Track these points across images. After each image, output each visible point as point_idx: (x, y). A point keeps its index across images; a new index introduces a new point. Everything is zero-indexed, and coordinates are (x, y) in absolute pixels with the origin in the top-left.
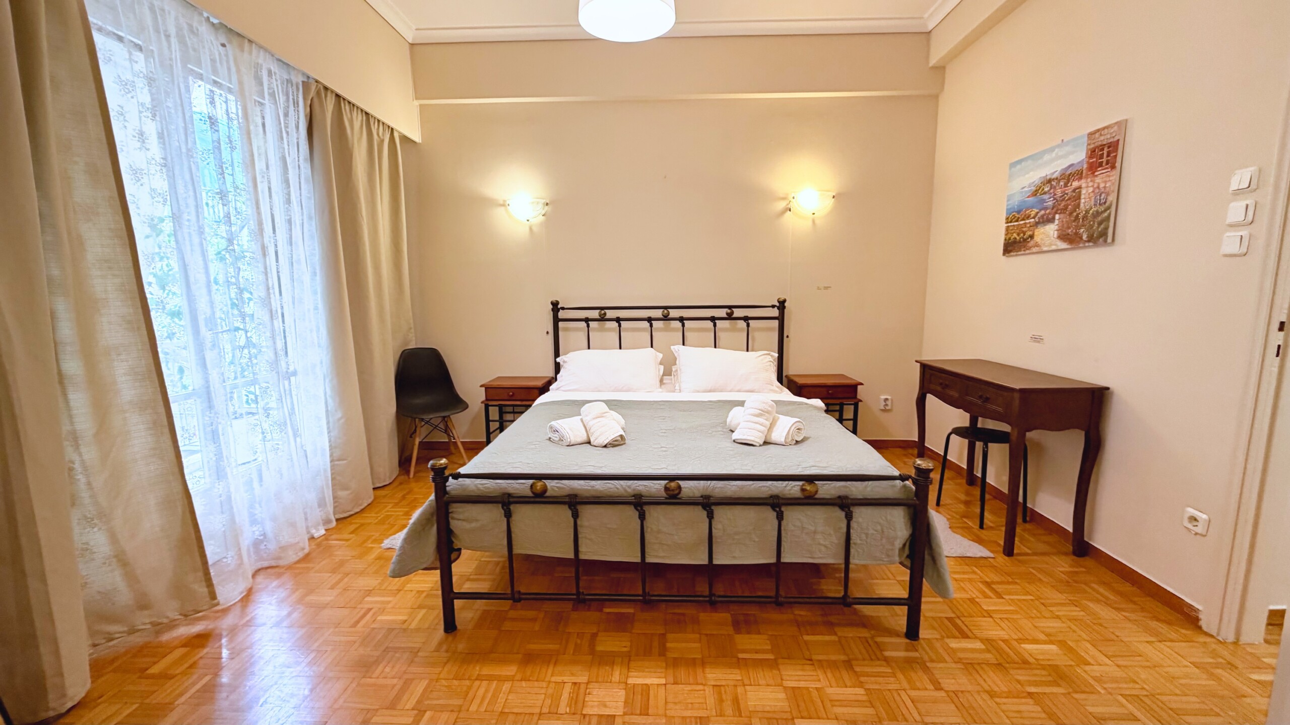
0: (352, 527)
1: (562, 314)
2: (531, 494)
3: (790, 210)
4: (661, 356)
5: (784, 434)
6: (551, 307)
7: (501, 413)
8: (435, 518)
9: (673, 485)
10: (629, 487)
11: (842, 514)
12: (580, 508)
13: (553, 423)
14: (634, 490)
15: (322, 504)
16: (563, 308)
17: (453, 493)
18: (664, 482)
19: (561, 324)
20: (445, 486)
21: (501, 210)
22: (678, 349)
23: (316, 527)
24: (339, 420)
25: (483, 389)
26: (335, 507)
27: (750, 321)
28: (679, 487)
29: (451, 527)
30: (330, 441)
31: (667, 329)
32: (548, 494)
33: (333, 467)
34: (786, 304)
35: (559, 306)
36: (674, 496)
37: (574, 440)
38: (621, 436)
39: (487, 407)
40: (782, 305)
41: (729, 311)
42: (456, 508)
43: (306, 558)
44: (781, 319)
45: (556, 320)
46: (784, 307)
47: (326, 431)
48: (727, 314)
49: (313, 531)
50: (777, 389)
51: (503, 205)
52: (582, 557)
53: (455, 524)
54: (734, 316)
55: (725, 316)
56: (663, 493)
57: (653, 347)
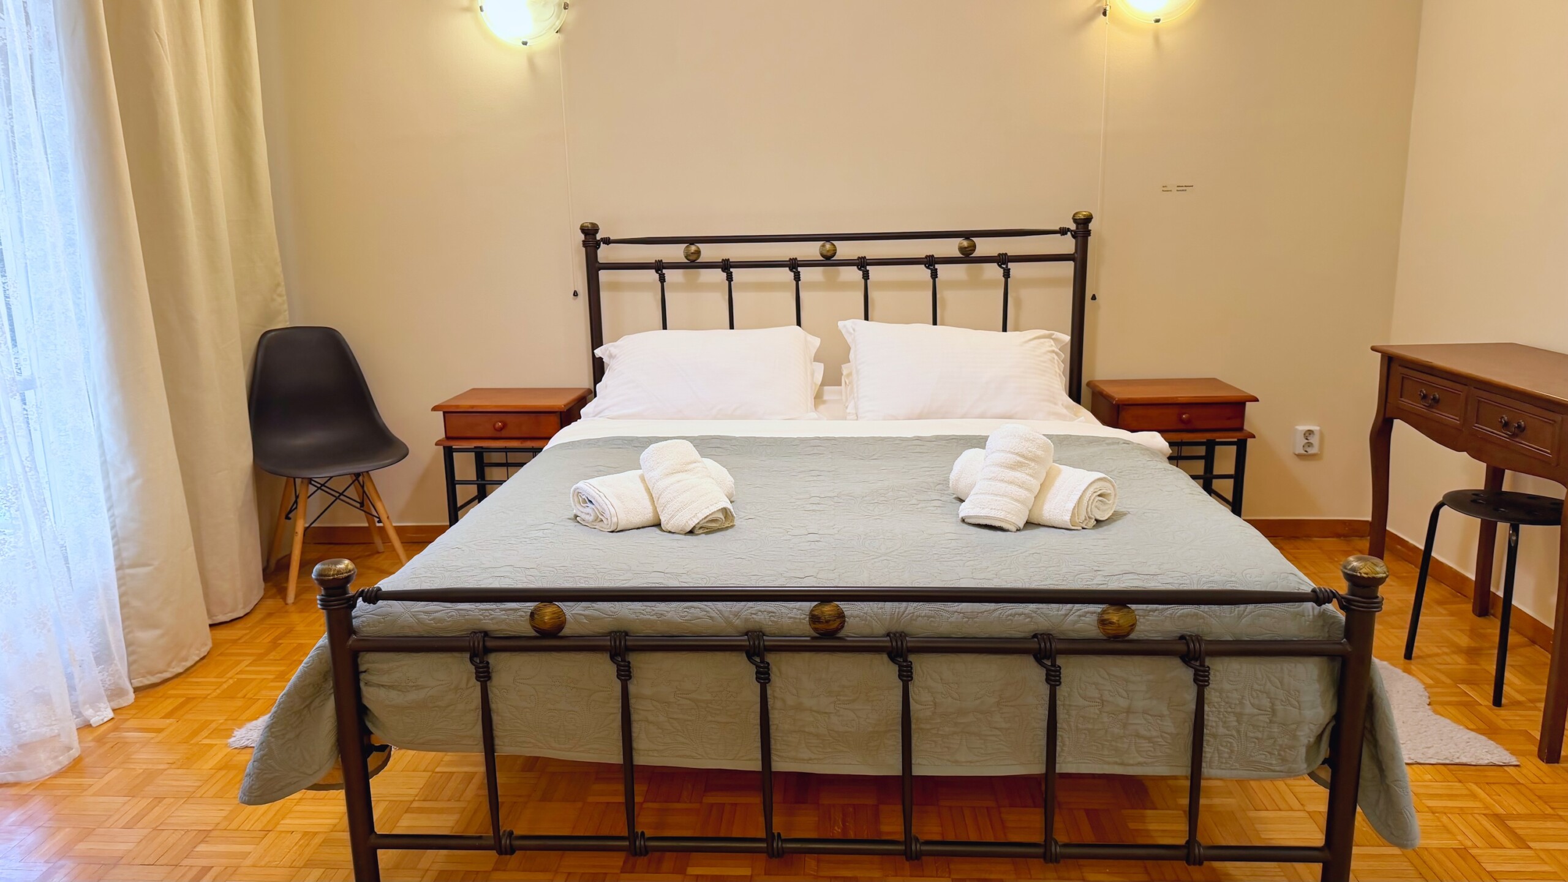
0: (169, 705)
1: (605, 254)
3: (1105, 14)
4: (816, 342)
5: (1071, 506)
6: (582, 237)
7: (481, 466)
8: (330, 684)
9: (828, 609)
10: (737, 615)
11: (1186, 674)
12: (637, 660)
13: (581, 484)
14: (747, 620)
15: (103, 657)
16: (607, 241)
17: (368, 631)
18: (808, 606)
19: (603, 275)
20: (349, 619)
21: (466, 20)
22: (854, 328)
23: (93, 703)
24: (130, 481)
25: (441, 413)
26: (130, 664)
27: (1010, 265)
28: (841, 616)
29: (366, 702)
30: (113, 527)
31: (832, 285)
32: (566, 631)
33: (121, 581)
34: (1091, 226)
35: (599, 237)
36: (831, 634)
38: (725, 510)
39: (449, 453)
40: (1082, 228)
41: (965, 243)
43: (75, 767)
44: (1080, 260)
45: (593, 268)
46: (1088, 233)
47: (103, 505)
48: (962, 249)
49: (88, 712)
50: (1064, 411)
51: (471, 9)
52: (640, 760)
53: (371, 696)
54: (975, 254)
55: (957, 254)
56: (806, 628)
57: (799, 324)
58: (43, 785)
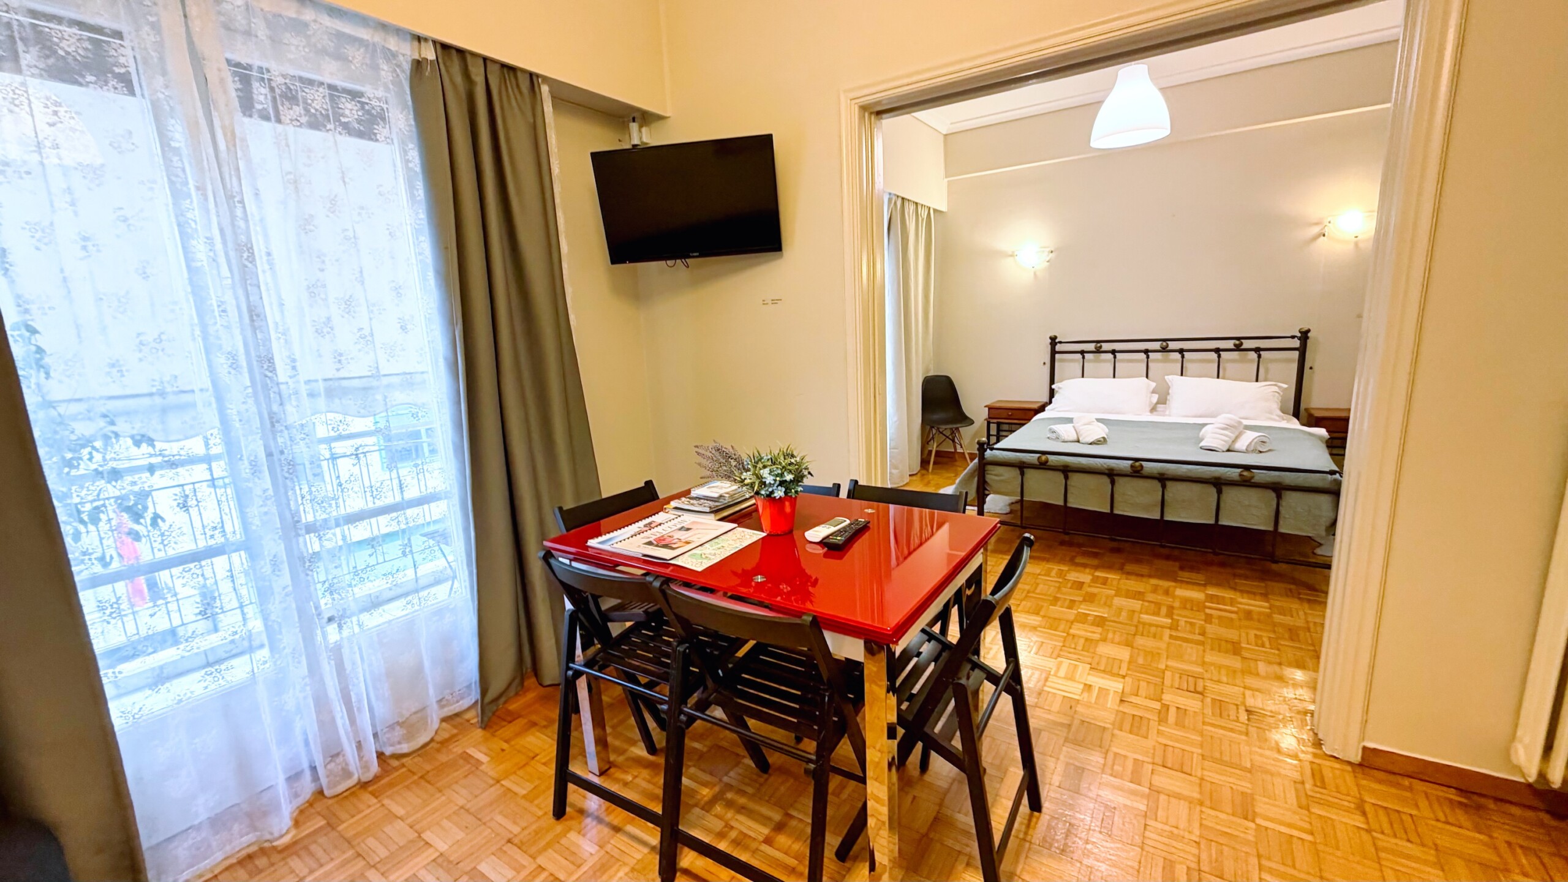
1: (1058, 348)
2: (1037, 463)
3: (1324, 235)
4: (1153, 385)
6: (1050, 341)
7: (999, 430)
9: (1137, 464)
10: (1105, 463)
11: (1273, 495)
12: (1070, 475)
13: (1052, 427)
14: (1108, 465)
16: (1060, 342)
18: (1130, 462)
19: (1057, 356)
20: (985, 455)
21: (1010, 260)
22: (1175, 381)
25: (987, 409)
27: (1262, 353)
28: (1142, 466)
31: (1165, 361)
32: (1049, 464)
34: (1309, 335)
35: (1057, 341)
36: (1138, 472)
37: (1067, 438)
38: (1104, 438)
39: (989, 424)
40: (1304, 336)
41: (1237, 342)
42: (990, 468)
44: (1302, 351)
45: (1054, 352)
46: (1307, 338)
48: (1235, 345)
51: (1012, 256)
53: (989, 478)
54: (1243, 347)
55: (1232, 347)
56: (1129, 469)
57: (1147, 377)
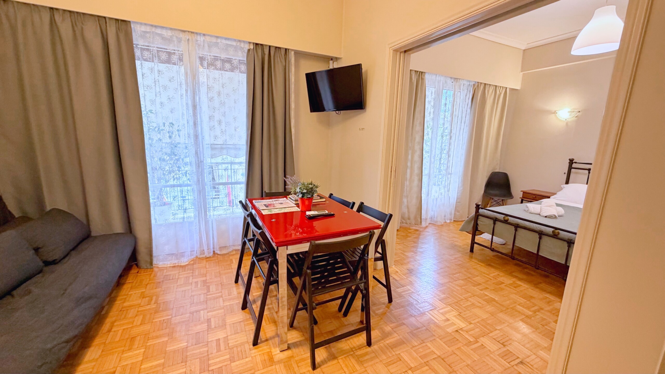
0: (457, 224)
1: (574, 165)
2: (503, 220)
8: (474, 219)
9: (557, 231)
10: (539, 227)
12: (518, 229)
14: (540, 228)
15: (451, 214)
16: (576, 163)
17: (482, 213)
18: (553, 229)
21: (553, 116)
23: (448, 219)
24: (461, 190)
26: (454, 217)
28: (559, 233)
30: (457, 196)
32: (508, 221)
33: (456, 204)
36: (556, 235)
37: (533, 211)
39: (522, 200)
42: (480, 217)
43: (442, 225)
45: (570, 168)
47: (456, 193)
49: (446, 220)
51: (554, 113)
52: (516, 245)
53: (479, 222)
56: (551, 233)
58: (438, 226)
